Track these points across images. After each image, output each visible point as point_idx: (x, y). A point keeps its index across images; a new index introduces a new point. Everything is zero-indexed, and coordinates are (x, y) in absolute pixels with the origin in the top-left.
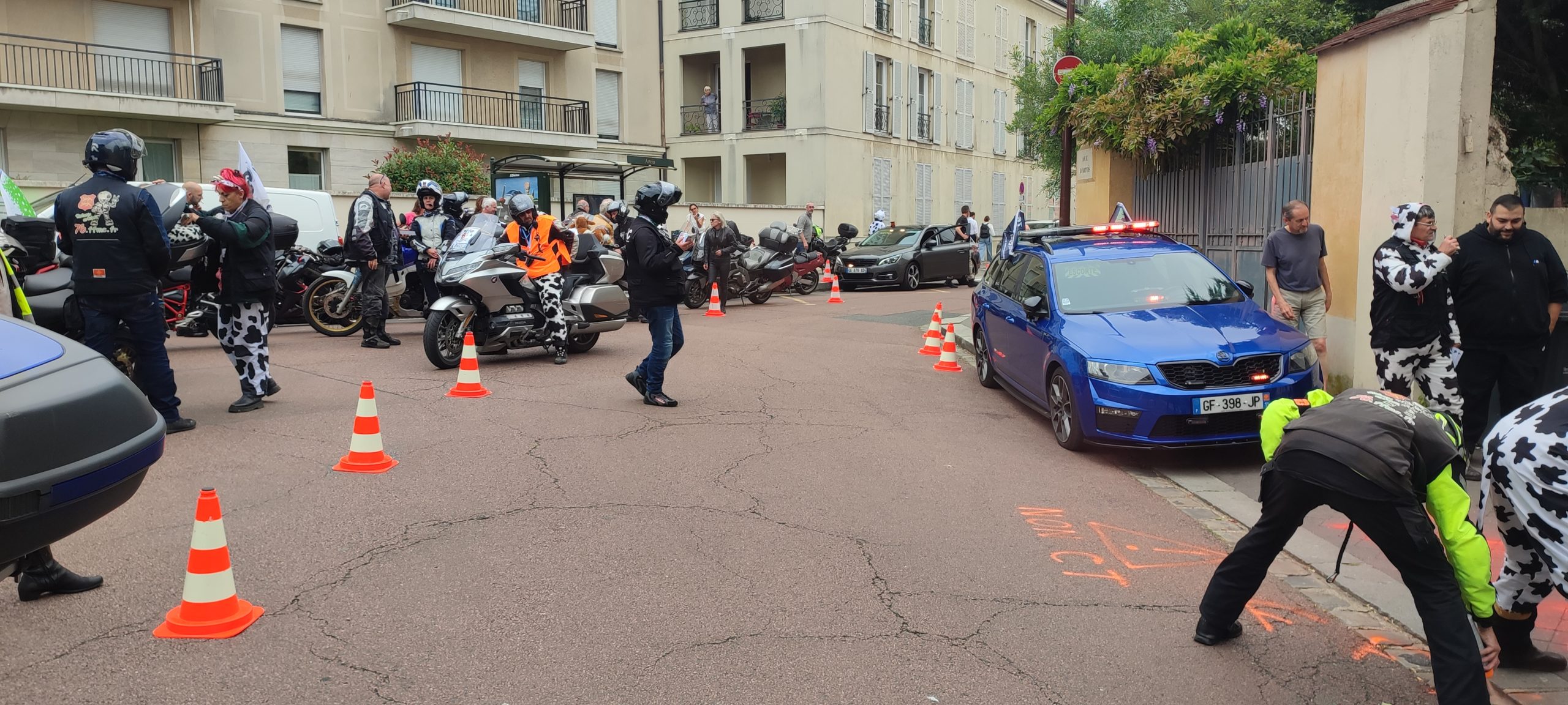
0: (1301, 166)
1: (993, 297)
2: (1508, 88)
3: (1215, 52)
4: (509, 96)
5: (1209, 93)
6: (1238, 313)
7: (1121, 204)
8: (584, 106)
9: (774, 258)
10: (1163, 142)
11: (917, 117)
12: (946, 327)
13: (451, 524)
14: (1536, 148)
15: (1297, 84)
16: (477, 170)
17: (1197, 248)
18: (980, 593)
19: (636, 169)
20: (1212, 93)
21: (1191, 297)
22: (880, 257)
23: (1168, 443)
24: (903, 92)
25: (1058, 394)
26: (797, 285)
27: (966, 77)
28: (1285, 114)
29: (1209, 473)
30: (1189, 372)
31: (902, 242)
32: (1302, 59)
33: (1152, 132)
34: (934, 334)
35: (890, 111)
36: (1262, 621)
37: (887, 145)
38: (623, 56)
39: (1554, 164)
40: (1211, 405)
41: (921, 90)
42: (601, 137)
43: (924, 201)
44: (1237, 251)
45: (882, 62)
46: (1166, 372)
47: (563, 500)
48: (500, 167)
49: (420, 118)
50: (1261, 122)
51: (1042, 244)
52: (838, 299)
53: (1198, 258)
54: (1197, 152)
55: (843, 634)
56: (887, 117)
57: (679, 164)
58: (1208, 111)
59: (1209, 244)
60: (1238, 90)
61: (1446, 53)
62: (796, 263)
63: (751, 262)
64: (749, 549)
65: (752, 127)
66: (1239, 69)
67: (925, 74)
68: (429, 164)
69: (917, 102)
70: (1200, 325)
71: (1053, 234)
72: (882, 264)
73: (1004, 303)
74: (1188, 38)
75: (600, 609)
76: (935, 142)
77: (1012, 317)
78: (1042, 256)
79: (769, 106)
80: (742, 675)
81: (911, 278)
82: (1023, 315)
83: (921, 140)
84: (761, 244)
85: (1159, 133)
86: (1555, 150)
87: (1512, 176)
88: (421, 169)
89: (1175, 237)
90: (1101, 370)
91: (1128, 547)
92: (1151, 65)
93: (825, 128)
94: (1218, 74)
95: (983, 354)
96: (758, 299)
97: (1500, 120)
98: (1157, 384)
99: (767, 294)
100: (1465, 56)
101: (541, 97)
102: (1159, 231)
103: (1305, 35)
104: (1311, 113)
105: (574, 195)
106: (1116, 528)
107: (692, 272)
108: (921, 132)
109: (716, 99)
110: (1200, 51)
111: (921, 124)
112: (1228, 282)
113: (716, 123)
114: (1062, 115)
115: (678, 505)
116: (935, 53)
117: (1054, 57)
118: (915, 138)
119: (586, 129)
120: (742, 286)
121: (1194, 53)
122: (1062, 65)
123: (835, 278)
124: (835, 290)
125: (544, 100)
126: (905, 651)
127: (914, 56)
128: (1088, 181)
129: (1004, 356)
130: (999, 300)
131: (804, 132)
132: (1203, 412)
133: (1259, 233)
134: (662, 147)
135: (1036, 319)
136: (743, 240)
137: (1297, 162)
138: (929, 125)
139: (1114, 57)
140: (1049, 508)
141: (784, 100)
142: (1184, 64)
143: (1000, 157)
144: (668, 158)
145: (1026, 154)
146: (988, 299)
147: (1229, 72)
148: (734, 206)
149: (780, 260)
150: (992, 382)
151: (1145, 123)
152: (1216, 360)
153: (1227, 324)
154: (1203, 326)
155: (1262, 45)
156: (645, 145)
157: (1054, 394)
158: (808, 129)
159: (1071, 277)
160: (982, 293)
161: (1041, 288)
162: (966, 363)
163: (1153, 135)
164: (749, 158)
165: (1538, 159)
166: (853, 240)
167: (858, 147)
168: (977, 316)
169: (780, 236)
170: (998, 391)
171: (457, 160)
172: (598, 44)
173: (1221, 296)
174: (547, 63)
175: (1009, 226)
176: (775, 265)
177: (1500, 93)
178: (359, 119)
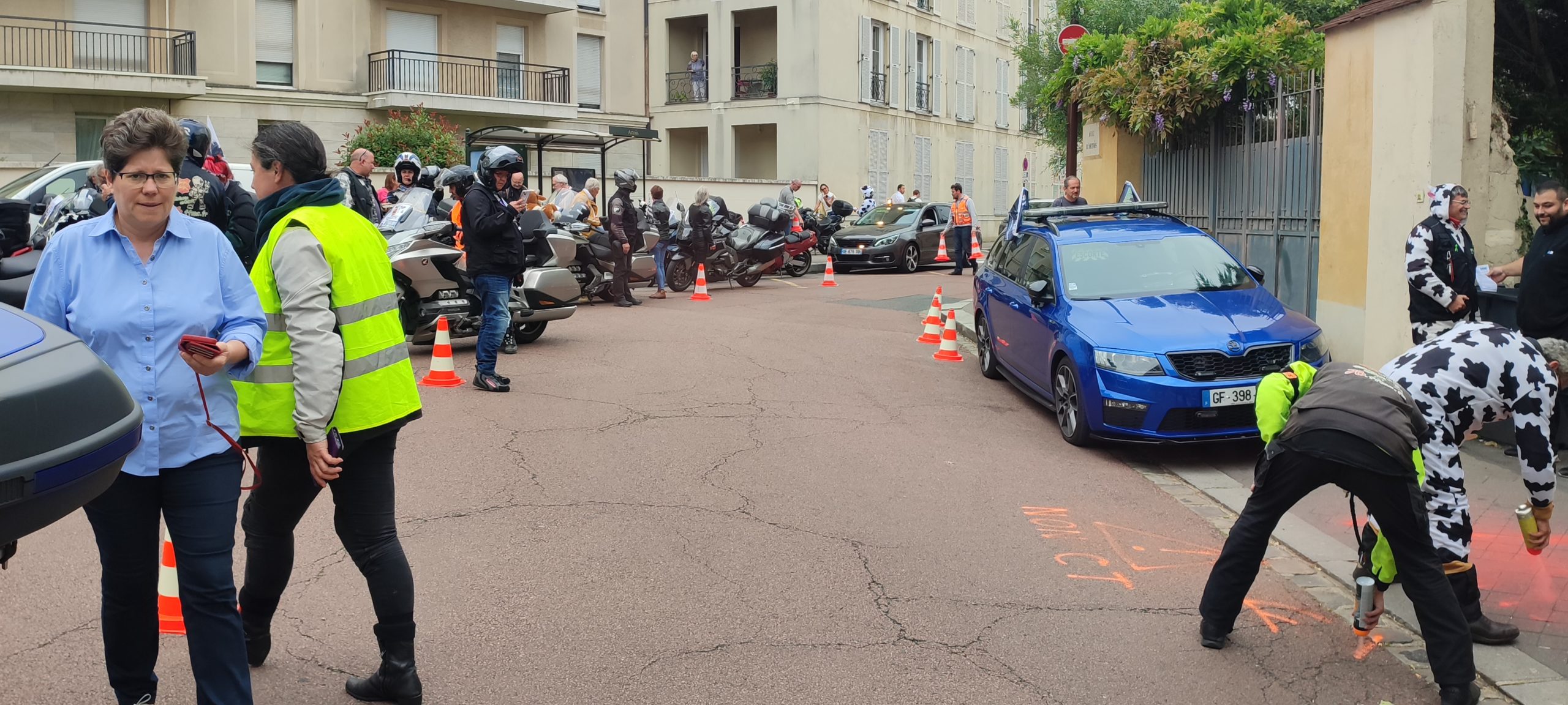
0: (1311, 147)
1: (996, 280)
2: (1508, 76)
3: (1223, 26)
4: (486, 64)
5: (1218, 68)
6: (1249, 299)
7: (1129, 183)
8: (564, 73)
9: (764, 237)
10: (1171, 119)
11: (916, 87)
12: (946, 313)
13: (426, 521)
14: (1535, 137)
15: (1305, 62)
16: (451, 143)
17: (1207, 231)
18: (981, 598)
19: (618, 141)
20: (1221, 68)
21: (1201, 282)
22: (877, 238)
23: (1177, 437)
24: (901, 59)
25: (1064, 385)
26: (788, 267)
27: (966, 44)
28: (1294, 93)
29: (1218, 469)
30: (1199, 363)
31: (900, 222)
32: (1309, 36)
33: (1161, 107)
34: (934, 321)
35: (887, 80)
36: (1268, 622)
37: (884, 116)
38: (607, 19)
39: (1552, 153)
40: (1221, 397)
41: (920, 58)
42: (581, 106)
43: (923, 178)
44: (1247, 235)
45: (879, 27)
46: (1175, 362)
47: (542, 497)
48: (476, 139)
49: (394, 88)
50: (1270, 100)
51: (1048, 224)
52: (832, 282)
53: (1208, 241)
54: (1207, 130)
55: (838, 642)
56: (884, 86)
57: (663, 135)
58: (1216, 87)
59: (1219, 227)
60: (1247, 67)
61: (1449, 37)
62: (788, 243)
63: (740, 242)
64: (738, 550)
65: (741, 95)
66: (1247, 44)
67: (923, 40)
68: (402, 137)
69: (915, 70)
70: (1209, 312)
71: (1059, 214)
72: (878, 245)
73: (1007, 288)
74: (1195, 10)
75: (583, 614)
76: (934, 113)
77: (1017, 302)
78: (1048, 237)
79: (760, 73)
80: (732, 685)
81: (909, 259)
82: (1028, 300)
83: (919, 112)
84: (750, 222)
85: (1167, 109)
86: (1553, 140)
87: (1514, 164)
88: (393, 142)
89: (1184, 219)
90: (1109, 360)
91: (1134, 547)
92: (1158, 36)
93: (818, 97)
94: (1227, 48)
95: (985, 342)
96: (747, 282)
97: (1502, 107)
98: (1166, 375)
99: (757, 276)
100: (1467, 41)
101: (519, 63)
102: (1168, 212)
103: (1311, 12)
104: (1320, 93)
105: (552, 168)
106: (1122, 528)
107: (676, 252)
108: (920, 103)
109: (703, 65)
110: (1207, 24)
111: (920, 94)
112: (1238, 267)
113: (703, 91)
114: (1067, 85)
115: (664, 504)
116: (934, 19)
117: (1058, 26)
118: (914, 109)
119: (565, 98)
120: (730, 267)
121: (1201, 26)
122: (1066, 34)
123: (829, 259)
124: (829, 272)
125: (522, 67)
126: (902, 659)
127: (912, 20)
128: (1094, 157)
129: (1008, 344)
130: (1002, 284)
131: (797, 101)
132: (1212, 405)
133: (1269, 216)
134: (645, 116)
135: (1042, 305)
136: (731, 217)
137: (1306, 143)
138: (928, 95)
139: (1121, 27)
140: (1054, 507)
141: (775, 66)
142: (1192, 36)
143: (1002, 130)
144: (652, 128)
145: (1029, 129)
146: (991, 283)
147: (1237, 47)
148: (721, 180)
149: (770, 240)
150: (995, 373)
151: (1153, 98)
152: (1226, 350)
153: (1237, 311)
154: (1213, 314)
155: (1269, 20)
156: (628, 115)
157: (1060, 386)
158: (800, 98)
159: (1078, 260)
160: (984, 276)
161: (1046, 272)
162: (967, 351)
163: (1161, 110)
164: (738, 130)
165: (1537, 148)
166: (848, 218)
167: (853, 118)
168: (979, 301)
169: (770, 213)
170: (1001, 382)
171: (430, 132)
172: (580, 7)
173: (1231, 282)
174: (526, 28)
175: (1014, 206)
176: (765, 244)
177: (1501, 81)
178: (331, 90)
